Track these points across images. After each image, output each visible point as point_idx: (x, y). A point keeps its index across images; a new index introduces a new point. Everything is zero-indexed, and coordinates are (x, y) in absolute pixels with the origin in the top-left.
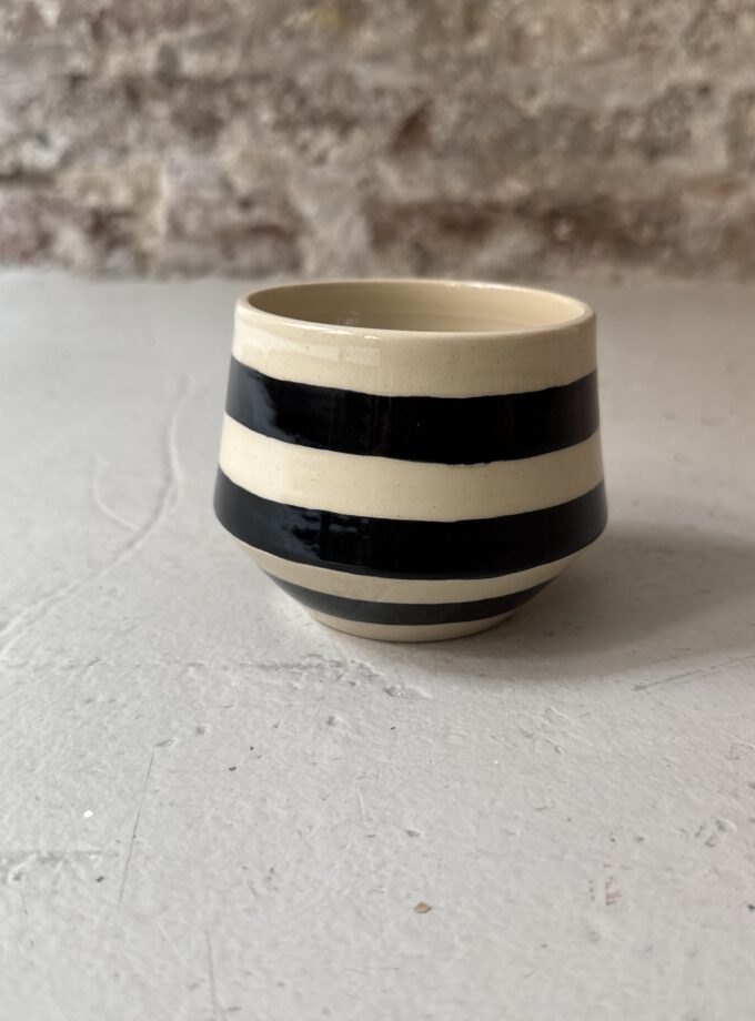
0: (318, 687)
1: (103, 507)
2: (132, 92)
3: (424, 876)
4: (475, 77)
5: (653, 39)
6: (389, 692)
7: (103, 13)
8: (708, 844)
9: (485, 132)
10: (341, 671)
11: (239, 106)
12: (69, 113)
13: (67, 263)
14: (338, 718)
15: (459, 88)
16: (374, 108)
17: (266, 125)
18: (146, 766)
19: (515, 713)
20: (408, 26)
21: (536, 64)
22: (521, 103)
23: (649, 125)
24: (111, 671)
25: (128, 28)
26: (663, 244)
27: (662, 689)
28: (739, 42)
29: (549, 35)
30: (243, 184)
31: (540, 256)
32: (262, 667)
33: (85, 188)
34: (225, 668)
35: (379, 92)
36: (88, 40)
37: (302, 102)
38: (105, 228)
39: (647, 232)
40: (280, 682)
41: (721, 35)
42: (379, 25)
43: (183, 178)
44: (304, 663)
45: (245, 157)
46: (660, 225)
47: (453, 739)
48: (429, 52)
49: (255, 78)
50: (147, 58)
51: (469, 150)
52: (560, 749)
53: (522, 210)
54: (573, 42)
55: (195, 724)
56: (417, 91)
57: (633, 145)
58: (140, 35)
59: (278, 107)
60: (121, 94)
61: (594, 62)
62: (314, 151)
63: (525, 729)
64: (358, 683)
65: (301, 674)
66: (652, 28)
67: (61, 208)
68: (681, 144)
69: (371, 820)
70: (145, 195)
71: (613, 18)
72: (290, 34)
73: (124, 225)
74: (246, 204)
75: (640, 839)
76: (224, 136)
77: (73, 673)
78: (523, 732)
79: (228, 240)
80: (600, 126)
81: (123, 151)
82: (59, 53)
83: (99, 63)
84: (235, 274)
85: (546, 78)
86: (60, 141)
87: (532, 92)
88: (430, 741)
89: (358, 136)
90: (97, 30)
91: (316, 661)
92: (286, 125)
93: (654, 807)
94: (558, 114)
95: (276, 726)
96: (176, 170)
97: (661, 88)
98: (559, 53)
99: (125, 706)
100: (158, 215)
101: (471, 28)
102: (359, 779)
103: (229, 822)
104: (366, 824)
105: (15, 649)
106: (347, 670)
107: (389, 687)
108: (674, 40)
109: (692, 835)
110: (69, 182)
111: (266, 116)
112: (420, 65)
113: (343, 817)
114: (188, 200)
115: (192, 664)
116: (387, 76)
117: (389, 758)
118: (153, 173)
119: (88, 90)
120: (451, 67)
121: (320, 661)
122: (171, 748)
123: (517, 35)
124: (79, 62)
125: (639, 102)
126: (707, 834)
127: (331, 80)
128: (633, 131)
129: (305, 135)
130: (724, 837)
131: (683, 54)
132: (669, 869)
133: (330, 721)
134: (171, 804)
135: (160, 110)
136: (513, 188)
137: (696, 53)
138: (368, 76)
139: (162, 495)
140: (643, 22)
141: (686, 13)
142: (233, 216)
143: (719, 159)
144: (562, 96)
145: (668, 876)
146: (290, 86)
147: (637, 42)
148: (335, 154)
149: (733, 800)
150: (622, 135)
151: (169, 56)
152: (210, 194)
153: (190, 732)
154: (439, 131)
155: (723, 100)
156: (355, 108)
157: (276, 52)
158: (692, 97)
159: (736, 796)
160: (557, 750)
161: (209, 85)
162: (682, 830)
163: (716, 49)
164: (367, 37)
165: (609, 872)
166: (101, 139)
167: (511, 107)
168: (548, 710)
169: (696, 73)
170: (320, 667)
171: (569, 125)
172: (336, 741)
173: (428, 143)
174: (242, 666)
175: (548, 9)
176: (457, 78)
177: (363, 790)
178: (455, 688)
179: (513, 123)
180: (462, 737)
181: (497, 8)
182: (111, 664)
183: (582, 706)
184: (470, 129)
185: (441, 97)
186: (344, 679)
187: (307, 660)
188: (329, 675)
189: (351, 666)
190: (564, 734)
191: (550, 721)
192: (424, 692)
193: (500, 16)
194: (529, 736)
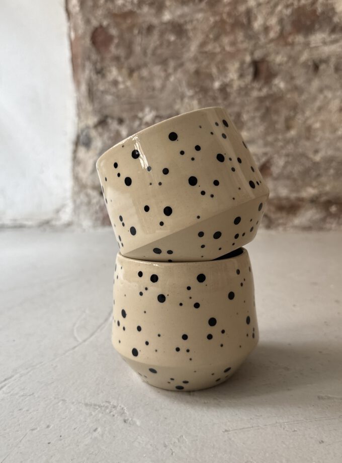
0: (100, 415)
1: (75, 331)
4: (290, 148)
6: (125, 421)
9: (296, 169)
10: (113, 409)
14: (99, 430)
15: (284, 152)
18: (22, 437)
19: (167, 436)
20: (261, 129)
21: (318, 140)
22: (311, 155)
24: (34, 399)
29: (322, 128)
31: (324, 220)
32: (86, 405)
34: (73, 403)
40: (88, 412)
42: (249, 129)
44: (102, 405)
47: (135, 444)
48: (270, 139)
51: (289, 177)
52: (174, 454)
53: (314, 201)
54: (334, 130)
55: (48, 424)
56: (265, 154)
63: (166, 443)
64: (116, 415)
65: (97, 409)
77: (22, 398)
85: (322, 145)
87: (316, 152)
88: (126, 443)
94: (329, 160)
95: (75, 429)
98: (328, 135)
99: (30, 413)
101: (288, 128)
102: (90, 454)
105: (9, 387)
106: (115, 410)
107: (126, 418)
112: (266, 144)
115: (62, 400)
117: (106, 448)
120: (280, 144)
121: (108, 404)
122: (35, 432)
123: (309, 129)
133: (95, 430)
134: (21, 453)
136: (310, 192)
139: (99, 327)
144: (330, 152)
153: (44, 427)
154: (275, 170)
160: (172, 454)
164: (245, 134)
167: (308, 158)
168: (181, 436)
170: (107, 407)
171: (334, 164)
172: (91, 438)
173: (271, 175)
174: (80, 403)
175: (322, 117)
176: (282, 148)
177: (88, 459)
178: (151, 422)
179: (308, 164)
180: (139, 443)
181: (300, 118)
182: (36, 396)
183: (197, 436)
184: (289, 168)
185: (276, 156)
186: (112, 413)
187: (104, 404)
188: (108, 411)
189: (119, 408)
190: (180, 447)
191: (179, 441)
192: (138, 423)
193: (300, 121)
194: (165, 446)
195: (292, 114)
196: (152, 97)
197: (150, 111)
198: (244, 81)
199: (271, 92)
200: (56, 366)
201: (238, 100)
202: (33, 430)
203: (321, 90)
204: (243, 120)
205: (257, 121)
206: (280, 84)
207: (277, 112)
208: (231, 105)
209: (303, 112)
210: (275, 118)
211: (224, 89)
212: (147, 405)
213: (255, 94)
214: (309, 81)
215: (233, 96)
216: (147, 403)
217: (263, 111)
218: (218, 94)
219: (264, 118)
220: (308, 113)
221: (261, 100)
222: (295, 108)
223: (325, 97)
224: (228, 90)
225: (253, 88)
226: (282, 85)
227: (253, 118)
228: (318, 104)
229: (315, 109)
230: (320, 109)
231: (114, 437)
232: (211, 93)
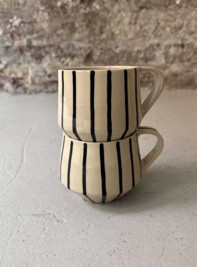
0: (44, 220)
1: (7, 171)
2: (21, 50)
3: (55, 264)
4: (103, 44)
5: (145, 34)
6: (58, 221)
7: (13, 32)
8: (111, 256)
9: (106, 57)
10: (49, 215)
11: (47, 53)
12: (6, 55)
13: (7, 91)
14: (47, 228)
15: (99, 47)
16: (79, 52)
17: (53, 57)
18: (7, 240)
19: (82, 225)
20: (86, 32)
21: (118, 40)
22: (114, 50)
23: (145, 54)
24: (3, 217)
25: (19, 35)
26: (150, 82)
27: (113, 218)
28: (166, 33)
29: (120, 34)
30: (49, 71)
32: (34, 215)
33: (11, 73)
34: (26, 215)
35: (80, 49)
36: (10, 38)
37: (62, 51)
38: (16, 82)
39: (146, 79)
40: (36, 219)
41: (161, 32)
42: (79, 33)
43: (34, 70)
44: (42, 214)
45: (49, 65)
46: (149, 78)
47: (68, 232)
48: (92, 39)
49: (51, 46)
50: (24, 42)
51: (102, 61)
52: (89, 234)
54: (126, 35)
55: (18, 230)
56: (89, 48)
57: (141, 59)
58: (22, 37)
59: (56, 53)
60: (18, 50)
61: (131, 39)
62: (66, 63)
63: (83, 229)
64: (52, 219)
65: (41, 217)
66: (145, 31)
67: (5, 78)
68: (153, 58)
69: (48, 252)
70: (26, 74)
71: (135, 29)
72: (58, 35)
73: (21, 81)
74: (50, 76)
75: (98, 255)
76: (44, 60)
78: (82, 230)
79: (46, 84)
80: (133, 55)
81: (20, 64)
82: (3, 42)
83: (13, 43)
84: (48, 92)
85: (120, 44)
86: (4, 62)
87: (117, 47)
88: (63, 233)
89: (76, 59)
90: (12, 36)
91: (44, 213)
92: (58, 57)
93: (103, 247)
94: (123, 52)
95: (34, 230)
96: (33, 68)
97: (148, 45)
98: (123, 38)
99: (5, 225)
100: (29, 79)
101: (102, 33)
102: (48, 242)
103: (21, 253)
104: (47, 253)
106: (50, 215)
107: (58, 219)
108: (150, 34)
109: (108, 253)
110: (7, 72)
111: (54, 55)
112: (90, 42)
113: (43, 252)
114: (36, 75)
115: (19, 215)
116: (82, 45)
117: (54, 237)
118: (27, 69)
119: (10, 50)
120: (97, 42)
121: (45, 213)
122: (12, 236)
123: (113, 34)
124: (8, 44)
125: (143, 49)
126: (111, 253)
127: (69, 46)
128: (142, 56)
129: (63, 59)
130: (114, 254)
131: (153, 37)
132: (102, 261)
133: (45, 229)
134: (11, 249)
135: (28, 54)
137: (156, 36)
138: (77, 45)
139: (20, 166)
140: (143, 30)
141: (153, 27)
142: (47, 79)
143: (163, 61)
144: (124, 48)
145: (101, 263)
146: (59, 48)
147: (142, 34)
148: (70, 64)
149: (119, 245)
150: (139, 56)
151: (29, 41)
152: (41, 74)
153: (16, 232)
154: (95, 57)
155: (163, 47)
156: (74, 53)
157: (55, 40)
158: (155, 47)
159: (119, 244)
160: (88, 234)
161: (40, 48)
162: (107, 252)
163: (161, 35)
164: (77, 35)
165: (90, 262)
166: (14, 61)
167: (112, 51)
168: (89, 224)
169: (156, 41)
170: (45, 215)
171: (126, 55)
172: (45, 234)
173: (93, 60)
174: (29, 215)
175: (120, 27)
176: (99, 44)
177: (48, 245)
178: (71, 219)
179: (113, 54)
180: (70, 232)
181: (108, 27)
182: (3, 215)
183: (96, 223)
184: (103, 57)
185: (95, 49)
186: (49, 218)
187: (43, 213)
188: (47, 217)
189: (52, 214)
190: (90, 230)
191: (89, 227)
192: (65, 221)
193: (108, 29)
194: (83, 231)
195: (104, 25)
196: (18, 9)
197: (17, 18)
198: (76, 3)
199: (92, 11)
200: (6, 195)
201: (72, 15)
202: (11, 235)
203: (119, 12)
204: (75, 26)
205: (84, 28)
206: (96, 6)
207: (95, 23)
208: (68, 17)
209: (110, 24)
210: (94, 26)
211: (63, 7)
212: (66, 210)
213: (82, 11)
214: (113, 5)
215: (69, 12)
216: (65, 209)
217: (87, 22)
218: (60, 10)
219: (87, 26)
220: (112, 25)
221: (86, 15)
222: (105, 21)
223: (122, 16)
224: (66, 7)
225: (81, 8)
226: (98, 7)
227: (82, 26)
228: (117, 19)
229: (116, 23)
230: (119, 22)
231: (56, 231)
232: (55, 9)
